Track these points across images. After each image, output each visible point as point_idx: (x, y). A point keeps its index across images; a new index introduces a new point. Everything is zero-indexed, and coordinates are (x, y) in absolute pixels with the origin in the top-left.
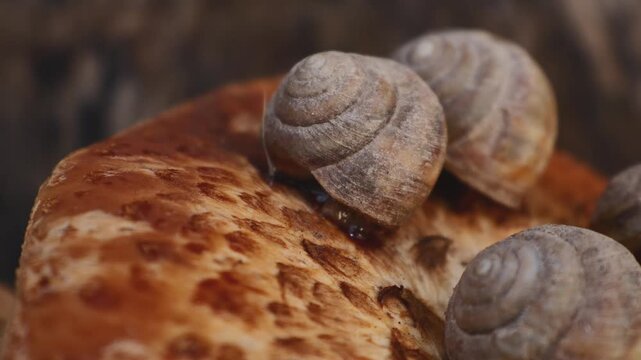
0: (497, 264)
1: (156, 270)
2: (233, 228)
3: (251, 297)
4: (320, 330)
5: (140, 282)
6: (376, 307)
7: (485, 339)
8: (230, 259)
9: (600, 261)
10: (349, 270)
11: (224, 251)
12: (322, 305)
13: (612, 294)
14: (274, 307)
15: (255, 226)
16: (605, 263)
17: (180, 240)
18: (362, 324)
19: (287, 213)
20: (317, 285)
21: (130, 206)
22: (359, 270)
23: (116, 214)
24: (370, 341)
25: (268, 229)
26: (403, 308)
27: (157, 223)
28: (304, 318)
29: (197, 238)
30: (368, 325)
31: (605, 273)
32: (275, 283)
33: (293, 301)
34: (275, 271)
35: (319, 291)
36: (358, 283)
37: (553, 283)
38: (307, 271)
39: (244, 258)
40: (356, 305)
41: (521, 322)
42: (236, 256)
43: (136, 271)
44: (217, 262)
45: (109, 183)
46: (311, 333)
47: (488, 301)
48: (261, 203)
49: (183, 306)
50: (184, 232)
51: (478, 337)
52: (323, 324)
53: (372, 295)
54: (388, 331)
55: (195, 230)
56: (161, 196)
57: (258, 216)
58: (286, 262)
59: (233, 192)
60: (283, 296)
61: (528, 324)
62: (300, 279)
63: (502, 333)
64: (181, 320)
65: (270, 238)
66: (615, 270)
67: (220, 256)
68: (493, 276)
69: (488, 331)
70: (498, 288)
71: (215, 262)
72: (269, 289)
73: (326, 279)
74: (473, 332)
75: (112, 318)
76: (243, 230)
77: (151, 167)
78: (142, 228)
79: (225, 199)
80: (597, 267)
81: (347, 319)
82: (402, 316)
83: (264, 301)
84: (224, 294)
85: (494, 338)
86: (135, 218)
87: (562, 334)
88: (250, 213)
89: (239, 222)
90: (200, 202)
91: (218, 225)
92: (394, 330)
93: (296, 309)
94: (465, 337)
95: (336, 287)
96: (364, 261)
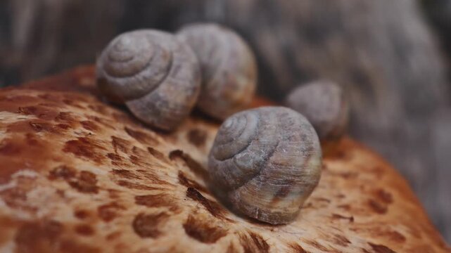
0: (235, 121)
1: (41, 135)
2: (85, 119)
3: (97, 150)
4: (138, 168)
5: (32, 141)
6: (169, 160)
7: (230, 161)
8: (84, 133)
9: (290, 118)
10: (152, 143)
11: (80, 129)
12: (138, 157)
13: (297, 134)
14: (110, 156)
15: (97, 119)
16: (292, 120)
17: (54, 123)
18: (162, 167)
19: (115, 116)
20: (135, 148)
21: (23, 108)
22: (157, 143)
23: (16, 113)
24: (166, 174)
25: (104, 121)
26: (184, 162)
27: (40, 116)
28: (129, 162)
29: (64, 122)
30: (165, 168)
31: (293, 124)
32: (111, 145)
33: (121, 154)
34: (111, 140)
35: (137, 151)
36: (158, 149)
37: (265, 129)
38: (128, 141)
39: (92, 133)
40: (158, 158)
41: (248, 149)
42: (88, 131)
43: (29, 136)
44: (76, 133)
45: (10, 100)
46: (134, 169)
47: (231, 141)
48: (100, 110)
49: (58, 153)
50: (56, 119)
51: (226, 161)
52: (139, 165)
53: (166, 155)
54: (177, 171)
55: (62, 119)
56: (42, 104)
57: (99, 115)
58: (116, 136)
59: (84, 105)
60: (116, 151)
61: (252, 150)
62: (125, 145)
63: (239, 156)
64: (57, 159)
65: (107, 125)
66: (297, 123)
67: (78, 131)
68: (233, 127)
69: (232, 156)
70: (236, 133)
71: (75, 133)
72: (107, 148)
73: (139, 145)
74: (223, 159)
75: (16, 159)
76: (91, 120)
77: (34, 94)
78: (31, 117)
79: (79, 107)
80: (288, 121)
81: (153, 164)
82: (184, 165)
83: (105, 153)
84: (82, 148)
85: (235, 159)
86: (26, 113)
87: (270, 154)
88: (94, 114)
89: (88, 117)
90: (64, 107)
91: (76, 117)
92: (180, 171)
93: (123, 158)
94: (220, 162)
95: (145, 149)
96: (160, 139)
